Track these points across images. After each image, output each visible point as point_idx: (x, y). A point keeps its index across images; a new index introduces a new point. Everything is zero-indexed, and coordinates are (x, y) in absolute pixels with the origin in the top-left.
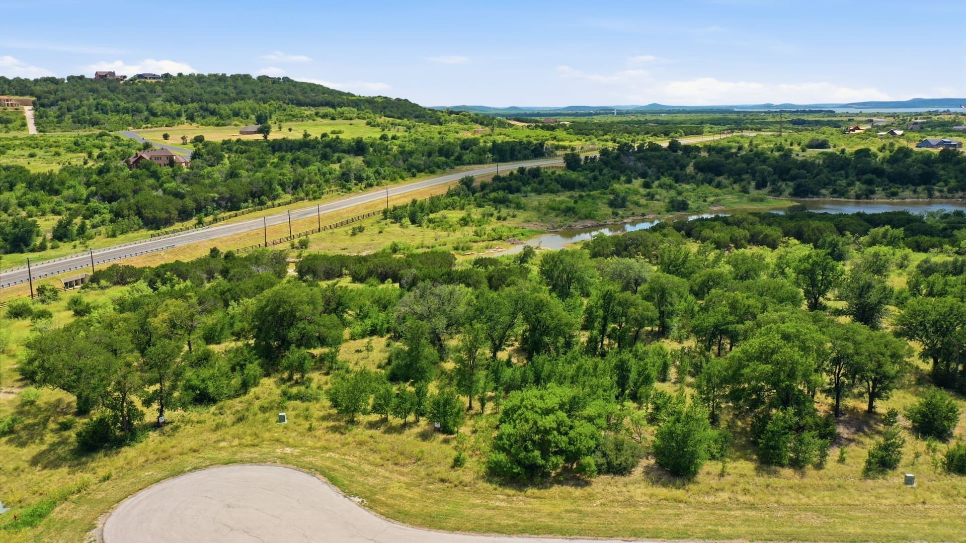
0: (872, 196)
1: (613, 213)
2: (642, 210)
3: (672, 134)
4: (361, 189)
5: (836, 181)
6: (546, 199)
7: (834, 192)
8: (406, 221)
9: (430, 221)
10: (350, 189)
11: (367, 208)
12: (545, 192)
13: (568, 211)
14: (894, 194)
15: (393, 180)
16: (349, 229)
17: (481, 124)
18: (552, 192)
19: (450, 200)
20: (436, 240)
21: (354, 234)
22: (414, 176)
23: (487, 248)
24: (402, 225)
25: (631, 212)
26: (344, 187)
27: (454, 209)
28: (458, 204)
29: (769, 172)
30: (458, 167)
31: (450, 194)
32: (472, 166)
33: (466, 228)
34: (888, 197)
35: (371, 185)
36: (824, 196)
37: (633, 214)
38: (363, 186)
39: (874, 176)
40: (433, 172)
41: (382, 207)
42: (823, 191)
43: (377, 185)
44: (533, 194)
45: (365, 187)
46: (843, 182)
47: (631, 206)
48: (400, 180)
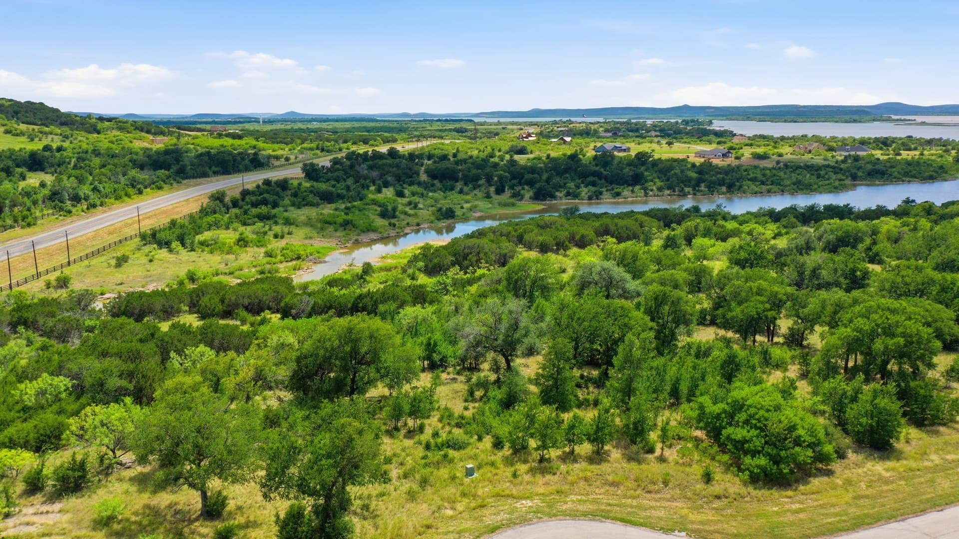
0: (601, 197)
1: (390, 224)
2: (414, 221)
3: (371, 142)
4: (83, 211)
5: (565, 184)
6: (312, 212)
7: (568, 194)
8: (175, 245)
9: (202, 243)
10: (70, 212)
11: (110, 233)
12: (304, 205)
13: (346, 225)
14: (618, 194)
15: (118, 198)
16: (109, 258)
17: (148, 132)
18: (312, 205)
19: (210, 219)
20: (227, 265)
21: (118, 265)
22: (140, 192)
23: (294, 269)
24: (171, 251)
25: (405, 222)
26: (61, 209)
27: (218, 228)
28: (222, 222)
29: (506, 177)
30: (185, 181)
31: (204, 212)
32: (199, 180)
33: (248, 249)
34: (614, 197)
35: (94, 206)
36: (561, 198)
37: (408, 224)
38: (85, 207)
39: (596, 179)
40: (160, 188)
41: (133, 231)
42: (558, 194)
43: (101, 205)
44: (292, 208)
45: (88, 209)
46: (571, 185)
47: (402, 217)
48: (126, 199)
